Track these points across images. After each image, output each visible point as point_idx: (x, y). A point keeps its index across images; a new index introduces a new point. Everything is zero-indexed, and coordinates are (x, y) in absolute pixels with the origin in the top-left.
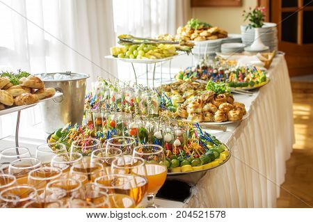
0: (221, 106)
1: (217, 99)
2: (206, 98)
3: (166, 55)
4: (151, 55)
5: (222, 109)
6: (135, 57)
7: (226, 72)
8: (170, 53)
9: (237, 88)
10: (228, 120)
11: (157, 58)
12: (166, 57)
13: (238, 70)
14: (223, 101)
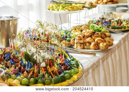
0: (96, 40)
1: (94, 35)
2: (88, 34)
3: (76, 10)
4: (66, 9)
5: (97, 41)
6: (58, 10)
7: (112, 21)
8: (78, 9)
9: (116, 30)
10: (99, 49)
11: (69, 11)
12: (75, 10)
13: (119, 20)
14: (98, 37)
